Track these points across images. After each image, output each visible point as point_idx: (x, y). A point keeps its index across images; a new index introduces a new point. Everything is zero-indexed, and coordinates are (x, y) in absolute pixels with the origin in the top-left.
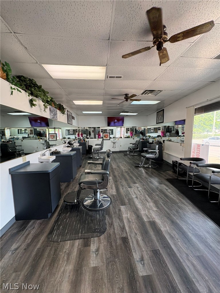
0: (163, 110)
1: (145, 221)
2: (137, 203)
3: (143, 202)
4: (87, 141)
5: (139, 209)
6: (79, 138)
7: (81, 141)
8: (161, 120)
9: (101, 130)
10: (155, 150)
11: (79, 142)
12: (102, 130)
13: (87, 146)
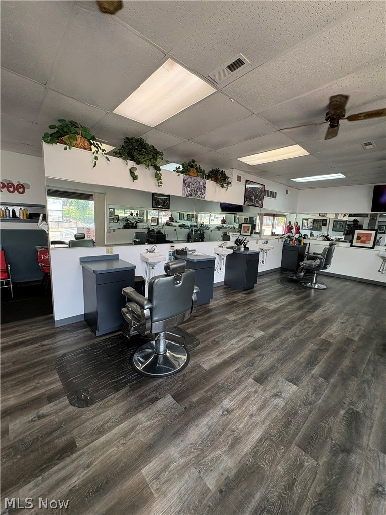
1: (143, 471)
2: (204, 423)
3: (220, 434)
5: (181, 438)
7: (291, 242)
11: (284, 243)
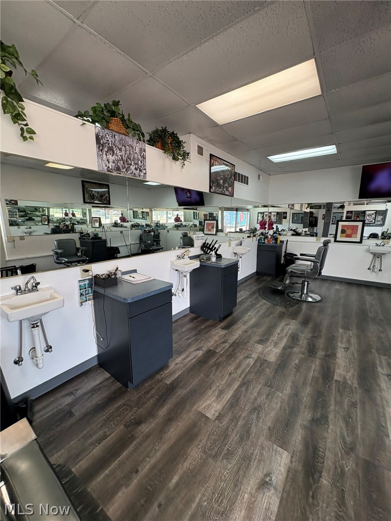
4: (285, 242)
6: (264, 231)
7: (266, 240)
9: (345, 213)
11: (259, 242)
12: (351, 212)
13: (283, 254)
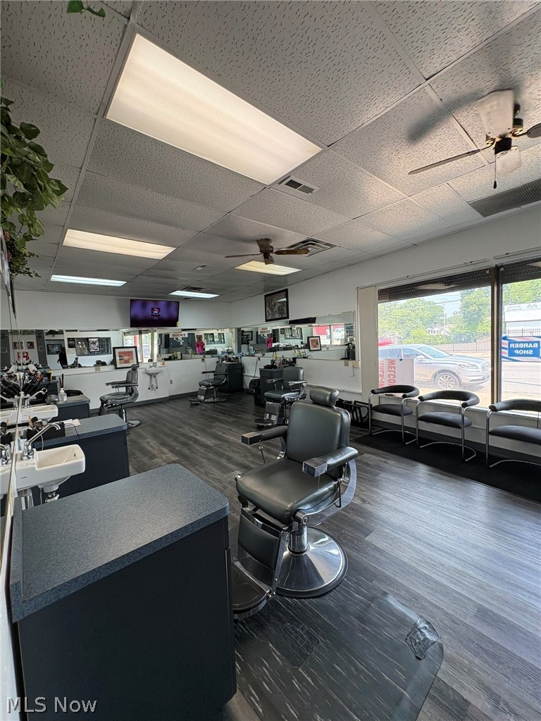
0: (286, 290)
8: (282, 314)
10: (297, 380)
